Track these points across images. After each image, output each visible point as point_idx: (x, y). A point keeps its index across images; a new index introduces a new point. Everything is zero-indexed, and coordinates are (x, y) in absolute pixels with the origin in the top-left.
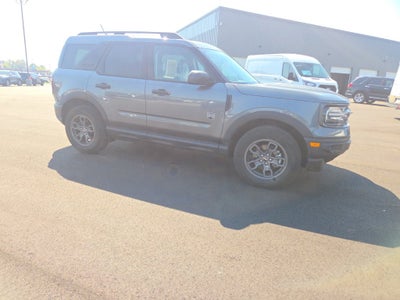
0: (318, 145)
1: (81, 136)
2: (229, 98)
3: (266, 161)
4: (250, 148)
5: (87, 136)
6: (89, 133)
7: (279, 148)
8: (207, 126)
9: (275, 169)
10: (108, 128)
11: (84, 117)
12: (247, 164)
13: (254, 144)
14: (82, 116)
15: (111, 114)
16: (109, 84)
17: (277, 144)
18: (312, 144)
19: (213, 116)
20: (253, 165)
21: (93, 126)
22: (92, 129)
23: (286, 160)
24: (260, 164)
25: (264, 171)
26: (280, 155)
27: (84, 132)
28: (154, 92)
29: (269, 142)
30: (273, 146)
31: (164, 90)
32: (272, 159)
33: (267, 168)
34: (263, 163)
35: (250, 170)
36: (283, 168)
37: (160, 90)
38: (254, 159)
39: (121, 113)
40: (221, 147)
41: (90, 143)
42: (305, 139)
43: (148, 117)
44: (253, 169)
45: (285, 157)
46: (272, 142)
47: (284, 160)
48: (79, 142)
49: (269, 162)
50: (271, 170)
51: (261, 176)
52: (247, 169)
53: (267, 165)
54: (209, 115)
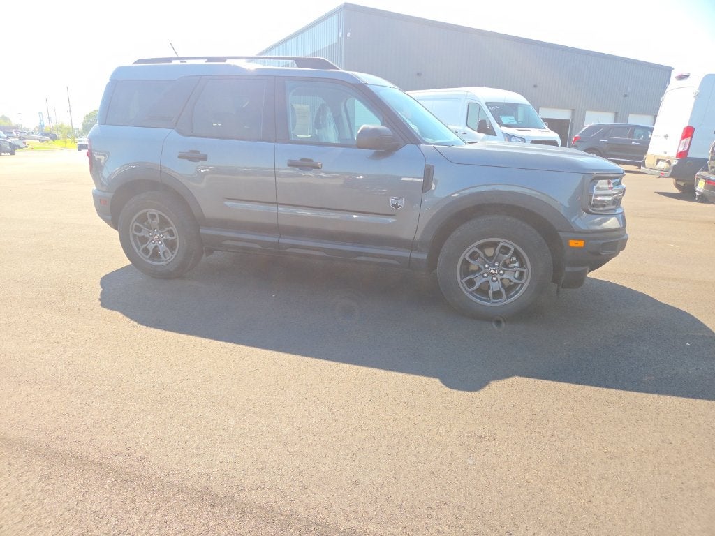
0: (581, 244)
1: (151, 247)
2: (428, 172)
3: (495, 276)
4: (466, 254)
5: (162, 247)
7: (516, 253)
8: (391, 220)
9: (510, 288)
10: (203, 231)
11: (156, 213)
12: (461, 282)
13: (472, 248)
14: (150, 211)
15: (210, 208)
16: (203, 152)
17: (512, 246)
18: (572, 243)
19: (401, 202)
20: (471, 283)
21: (174, 228)
22: (171, 233)
23: (528, 271)
24: (484, 280)
25: (491, 292)
26: (517, 264)
27: (157, 239)
28: (292, 164)
29: (499, 242)
30: (505, 250)
31: (311, 160)
32: (504, 271)
33: (496, 286)
34: (489, 278)
35: (466, 291)
36: (523, 284)
37: (302, 160)
38: (474, 272)
39: (228, 203)
40: (415, 255)
41: (168, 260)
42: (561, 234)
43: (281, 209)
44: (471, 289)
45: (527, 266)
46: (502, 242)
47: (525, 271)
48: (146, 259)
49: (499, 277)
50: (503, 291)
51: (486, 301)
52: (463, 289)
53: (495, 281)
54: (393, 202)
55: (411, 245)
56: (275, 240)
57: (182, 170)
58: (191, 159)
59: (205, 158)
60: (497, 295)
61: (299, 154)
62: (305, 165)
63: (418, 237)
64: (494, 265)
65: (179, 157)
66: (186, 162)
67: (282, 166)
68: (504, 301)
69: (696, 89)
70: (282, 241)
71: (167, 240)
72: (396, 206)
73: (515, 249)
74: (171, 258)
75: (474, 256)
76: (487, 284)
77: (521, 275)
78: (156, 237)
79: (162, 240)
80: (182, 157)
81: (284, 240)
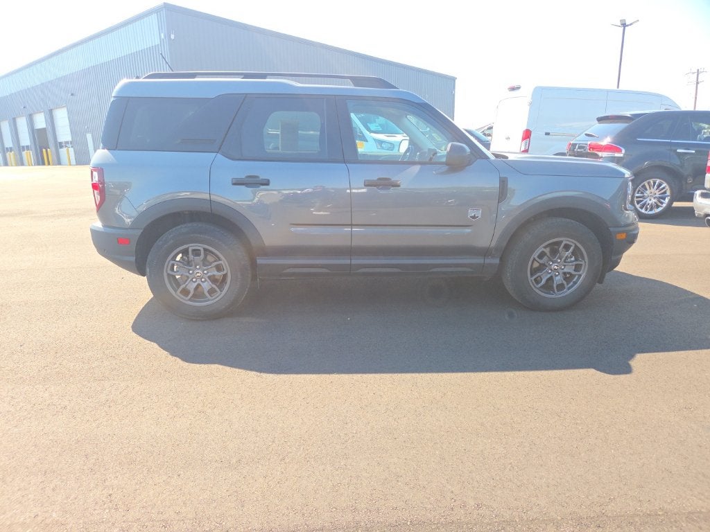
0: (623, 235)
1: (192, 287)
2: (503, 182)
3: (557, 268)
4: (535, 255)
5: (206, 286)
6: (213, 279)
8: (468, 230)
9: (568, 277)
10: (259, 261)
11: (200, 247)
12: (531, 280)
13: (541, 248)
14: (192, 246)
15: (272, 233)
16: (263, 176)
17: (573, 243)
18: (619, 236)
19: (479, 214)
20: (539, 280)
21: (224, 262)
22: (219, 268)
23: (585, 264)
24: (549, 276)
25: (555, 286)
26: (573, 259)
27: (199, 277)
28: (369, 184)
29: (562, 242)
30: (567, 247)
31: (389, 179)
32: (565, 266)
33: (558, 279)
34: (553, 274)
35: (536, 288)
36: (580, 276)
37: (379, 179)
38: (540, 270)
39: (292, 229)
40: (488, 261)
41: (215, 299)
42: (611, 229)
43: (355, 229)
44: (540, 285)
45: (584, 259)
46: (565, 241)
47: (583, 263)
48: (186, 300)
49: (561, 271)
50: (565, 283)
51: (550, 294)
52: (533, 286)
53: (557, 275)
54: (471, 213)
55: (485, 252)
56: (348, 262)
57: (239, 199)
58: (247, 184)
59: (267, 183)
60: (561, 287)
61: (375, 174)
62: (385, 184)
63: (493, 244)
64: (556, 262)
65: (234, 184)
66: (243, 187)
67: (358, 184)
68: (566, 292)
69: (529, 99)
70: (354, 262)
71: (214, 275)
72: (474, 217)
73: (576, 246)
74: (220, 295)
75: (542, 255)
76: (551, 279)
77: (578, 268)
78: (198, 275)
79: (206, 276)
80: (237, 183)
81: (356, 261)
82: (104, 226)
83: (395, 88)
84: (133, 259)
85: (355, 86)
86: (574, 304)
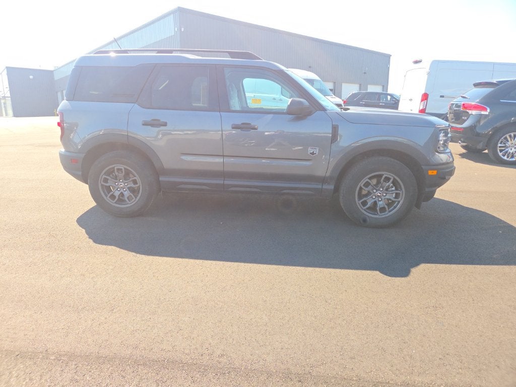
0: (435, 172)
1: (117, 194)
2: (335, 129)
3: (380, 196)
4: (361, 184)
5: (127, 193)
6: (131, 190)
7: (395, 183)
8: (309, 163)
9: (390, 204)
10: (161, 179)
11: (122, 167)
12: (359, 203)
13: (366, 180)
14: (117, 166)
17: (392, 176)
18: (430, 173)
20: (364, 203)
21: (137, 178)
22: (135, 182)
23: (403, 193)
24: (373, 200)
25: (378, 209)
26: (394, 189)
27: (121, 187)
28: (235, 127)
29: (383, 175)
30: (387, 179)
31: (249, 124)
32: (386, 194)
33: (381, 204)
34: (376, 199)
35: (362, 209)
36: (399, 202)
37: (243, 124)
38: (366, 195)
39: (184, 157)
40: (325, 187)
41: (131, 203)
42: (422, 166)
43: (226, 159)
44: (365, 208)
45: (401, 189)
46: (386, 174)
47: (401, 192)
48: (112, 203)
49: (383, 198)
50: (386, 207)
51: (375, 214)
52: (360, 208)
53: (380, 201)
54: (310, 150)
55: (323, 180)
56: (222, 182)
57: (147, 135)
58: (153, 125)
59: (165, 124)
60: (383, 210)
61: (240, 120)
62: (245, 127)
63: (328, 174)
64: (379, 190)
65: (143, 125)
66: (149, 127)
67: (227, 128)
68: (387, 214)
69: (427, 70)
70: (226, 182)
71: (131, 187)
72: (313, 153)
73: (394, 179)
74: (134, 201)
75: (367, 184)
76: (375, 203)
77: (397, 196)
78: (121, 186)
79: (126, 187)
80: (146, 124)
81: (228, 182)
82: (66, 151)
83: (260, 59)
84: (80, 173)
85: (232, 58)
86: (395, 224)
